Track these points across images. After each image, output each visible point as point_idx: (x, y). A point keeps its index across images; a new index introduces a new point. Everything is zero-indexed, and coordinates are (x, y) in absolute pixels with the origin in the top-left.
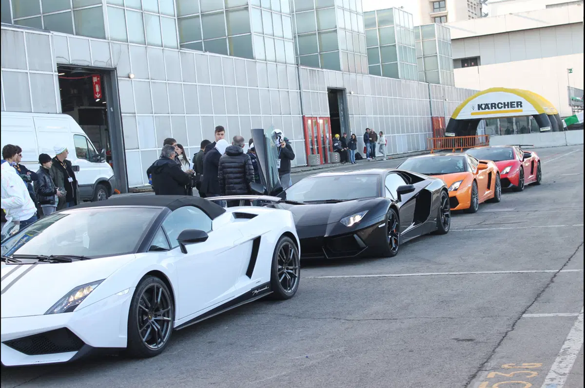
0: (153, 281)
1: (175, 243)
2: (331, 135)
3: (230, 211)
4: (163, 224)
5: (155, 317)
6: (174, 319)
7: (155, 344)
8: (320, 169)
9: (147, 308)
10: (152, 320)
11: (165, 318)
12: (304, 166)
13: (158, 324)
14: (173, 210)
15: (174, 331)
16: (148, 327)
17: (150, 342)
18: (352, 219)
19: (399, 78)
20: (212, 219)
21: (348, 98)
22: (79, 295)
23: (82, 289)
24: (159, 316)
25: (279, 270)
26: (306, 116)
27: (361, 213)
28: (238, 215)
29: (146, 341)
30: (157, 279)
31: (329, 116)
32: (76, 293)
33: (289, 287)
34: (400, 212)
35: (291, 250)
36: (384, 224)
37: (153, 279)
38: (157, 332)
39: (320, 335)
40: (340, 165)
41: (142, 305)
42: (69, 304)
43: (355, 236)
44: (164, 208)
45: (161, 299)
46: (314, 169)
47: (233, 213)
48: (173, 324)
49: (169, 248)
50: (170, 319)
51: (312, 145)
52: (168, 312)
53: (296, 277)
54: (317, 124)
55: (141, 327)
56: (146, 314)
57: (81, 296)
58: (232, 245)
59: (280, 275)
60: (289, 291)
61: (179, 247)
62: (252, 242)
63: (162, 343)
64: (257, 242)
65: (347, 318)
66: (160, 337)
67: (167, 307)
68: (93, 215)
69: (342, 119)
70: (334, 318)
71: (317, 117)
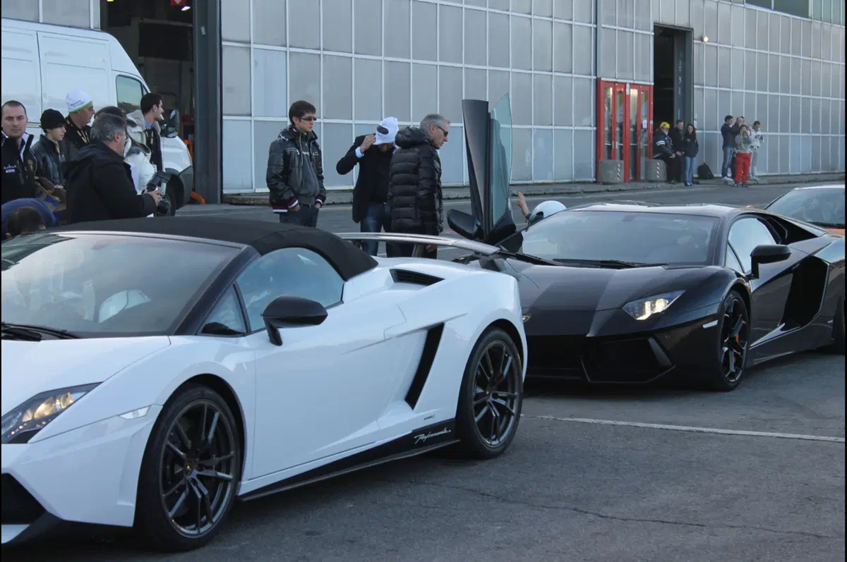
0: (202, 397)
1: (257, 322)
2: (652, 122)
3: (385, 266)
4: (238, 280)
5: (200, 471)
6: (239, 477)
7: (193, 526)
8: (620, 190)
9: (182, 451)
10: (191, 476)
11: (220, 474)
12: (589, 183)
13: (204, 485)
14: (262, 254)
15: (237, 501)
16: (182, 489)
17: (184, 520)
18: (648, 305)
19: (808, 17)
20: (345, 279)
21: (696, 49)
22: (43, 409)
23: (51, 398)
24: (209, 468)
25: (478, 396)
26: (602, 79)
27: (668, 295)
28: (402, 277)
29: (176, 518)
30: (209, 392)
31: (653, 84)
32: (39, 405)
33: (495, 432)
34: (753, 299)
35: (506, 359)
36: (715, 323)
37: (203, 393)
38: (199, 502)
39: (537, 541)
40: (664, 188)
41: (174, 443)
42: (21, 427)
43: (651, 341)
44: (245, 247)
45: (215, 433)
46: (608, 191)
47: (391, 271)
48: (236, 486)
49: (245, 331)
50: (230, 476)
51: (611, 138)
52: (228, 462)
53: (512, 414)
54: (625, 98)
55: (166, 488)
56: (181, 462)
57: (47, 413)
58: (381, 337)
59: (478, 408)
60: (494, 443)
61: (266, 332)
62: (424, 334)
63: (209, 525)
64: (434, 334)
65: (601, 513)
66: (205, 511)
67: (228, 452)
68: (98, 247)
69: (678, 91)
70: (575, 509)
71: (625, 84)
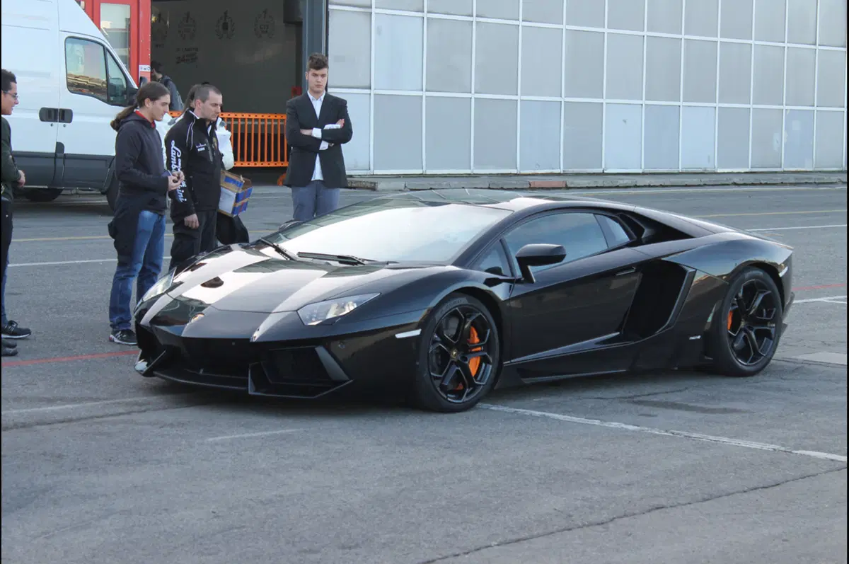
27: (357, 298)
36: (417, 332)
43: (321, 351)
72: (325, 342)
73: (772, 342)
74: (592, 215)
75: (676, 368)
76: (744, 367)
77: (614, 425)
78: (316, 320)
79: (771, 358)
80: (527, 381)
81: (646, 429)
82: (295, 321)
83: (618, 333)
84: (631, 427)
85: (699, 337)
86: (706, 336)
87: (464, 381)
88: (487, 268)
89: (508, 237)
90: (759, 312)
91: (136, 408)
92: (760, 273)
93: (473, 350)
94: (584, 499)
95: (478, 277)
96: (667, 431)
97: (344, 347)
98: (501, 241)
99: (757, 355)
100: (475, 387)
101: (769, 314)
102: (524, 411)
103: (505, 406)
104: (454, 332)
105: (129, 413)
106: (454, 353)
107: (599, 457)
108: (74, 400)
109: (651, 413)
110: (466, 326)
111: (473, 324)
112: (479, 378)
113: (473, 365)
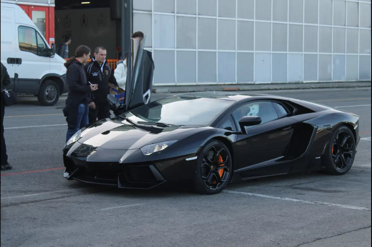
27: (167, 142)
36: (196, 158)
43: (152, 167)
72: (153, 163)
73: (351, 159)
74: (271, 102)
75: (309, 172)
76: (339, 170)
77: (287, 199)
78: (149, 153)
79: (351, 167)
80: (244, 179)
81: (302, 201)
82: (139, 154)
83: (283, 157)
84: (295, 200)
85: (319, 158)
86: (323, 157)
87: (217, 179)
88: (225, 127)
89: (234, 113)
90: (345, 145)
91: (66, 195)
92: (346, 128)
93: (220, 165)
94: (283, 235)
95: (221, 131)
96: (312, 202)
97: (162, 165)
98: (231, 115)
99: (345, 165)
100: (222, 182)
101: (350, 146)
102: (244, 193)
103: (235, 191)
104: (211, 157)
105: (63, 197)
106: (212, 167)
107: (284, 214)
108: (36, 192)
109: (302, 193)
110: (217, 154)
111: (220, 154)
112: (223, 178)
113: (220, 172)
